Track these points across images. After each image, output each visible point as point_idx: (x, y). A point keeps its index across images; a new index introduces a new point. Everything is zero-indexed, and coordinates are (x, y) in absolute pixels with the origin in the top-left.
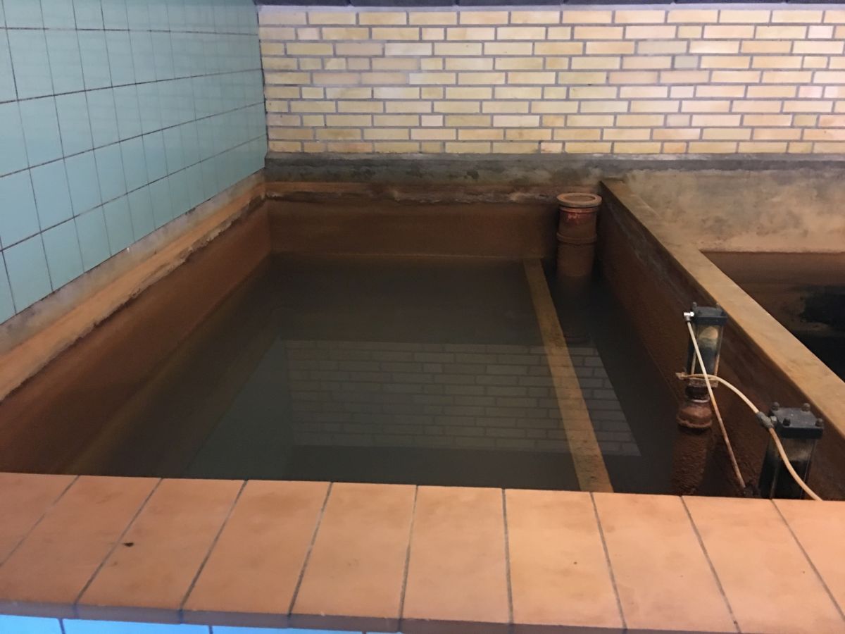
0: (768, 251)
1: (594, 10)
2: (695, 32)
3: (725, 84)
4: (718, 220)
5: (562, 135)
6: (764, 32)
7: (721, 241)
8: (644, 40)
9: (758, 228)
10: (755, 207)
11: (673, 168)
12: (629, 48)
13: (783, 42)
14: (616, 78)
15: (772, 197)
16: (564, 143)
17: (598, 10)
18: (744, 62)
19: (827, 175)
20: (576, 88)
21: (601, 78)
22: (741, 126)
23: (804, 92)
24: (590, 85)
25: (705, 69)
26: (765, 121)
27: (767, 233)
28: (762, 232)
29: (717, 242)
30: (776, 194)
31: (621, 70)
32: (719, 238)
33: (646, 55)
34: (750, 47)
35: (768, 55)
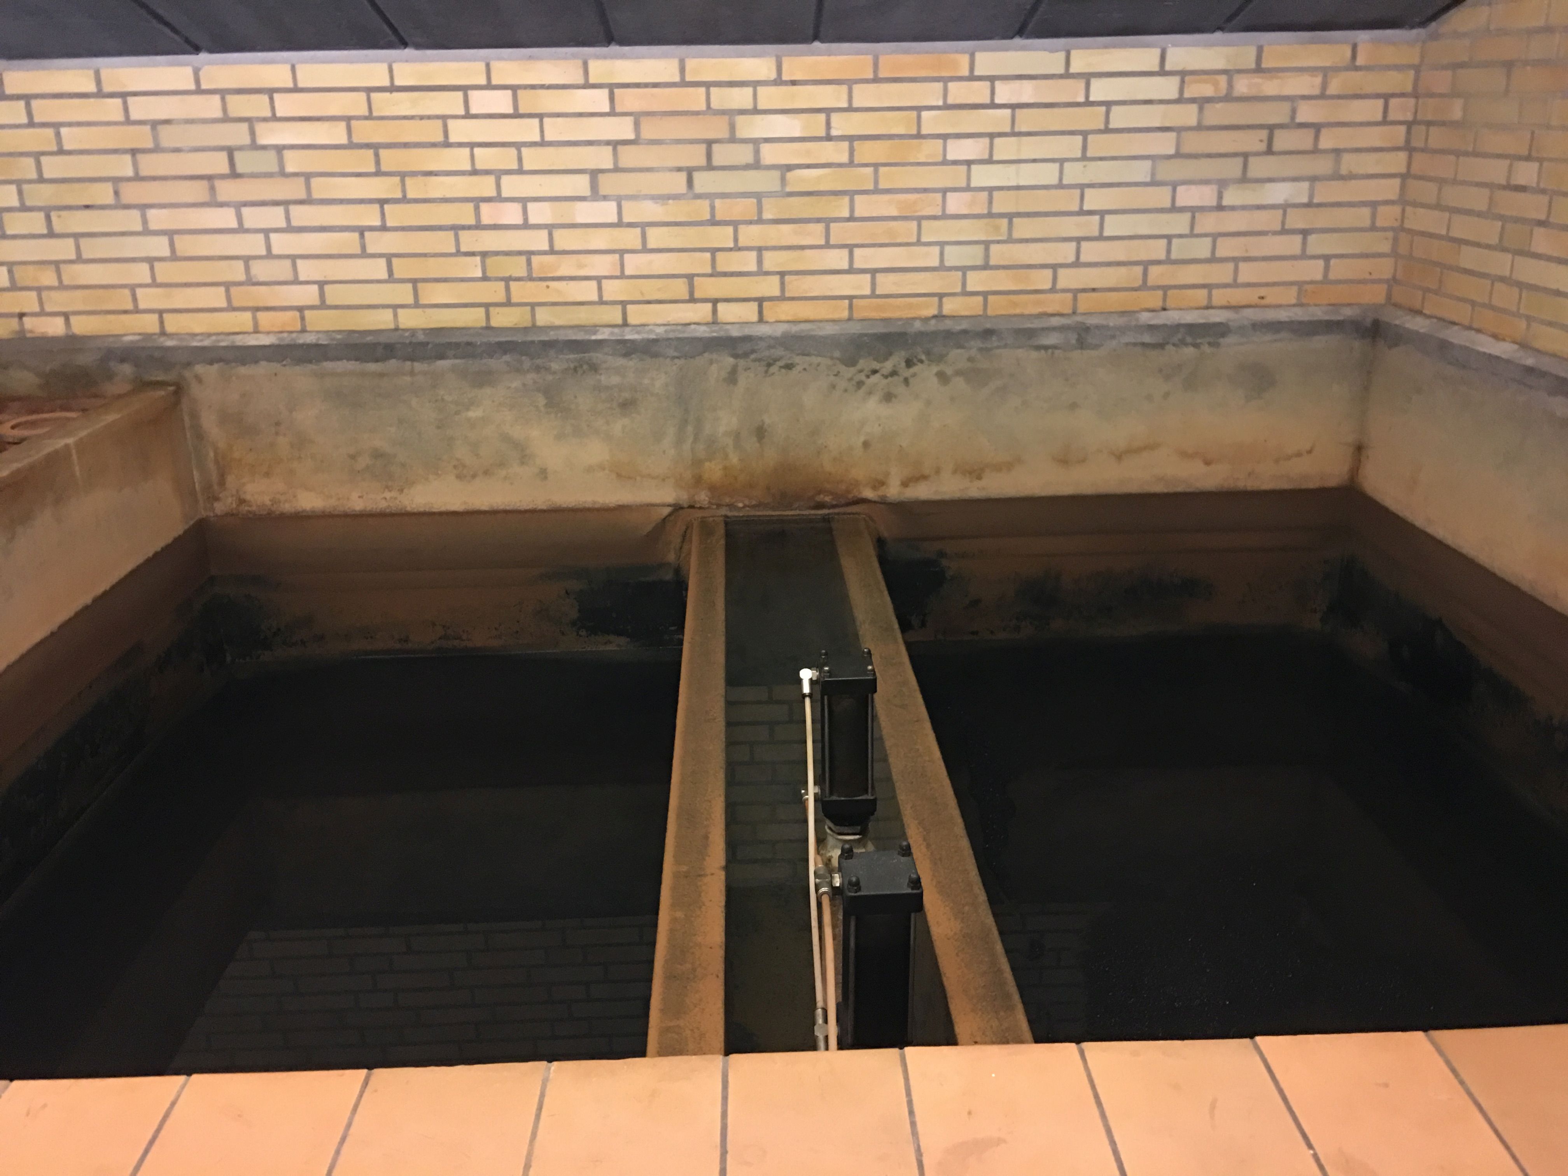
0: (484, 508)
1: (59, 69)
2: (258, 106)
3: (341, 201)
4: (378, 455)
5: (57, 301)
6: (385, 103)
7: (393, 494)
8: (167, 122)
9: (455, 467)
10: (438, 427)
11: (269, 360)
12: (142, 137)
13: (424, 122)
14: (132, 193)
15: (468, 409)
16: (66, 316)
17: (67, 68)
18: (365, 161)
19: (555, 366)
20: (64, 213)
21: (104, 194)
22: (391, 278)
23: (488, 213)
24: (87, 207)
25: (296, 175)
26: (433, 268)
27: (474, 476)
28: (464, 474)
29: (388, 495)
30: (472, 404)
31: (138, 178)
32: (389, 488)
33: (177, 150)
34: (365, 132)
35: (406, 145)
